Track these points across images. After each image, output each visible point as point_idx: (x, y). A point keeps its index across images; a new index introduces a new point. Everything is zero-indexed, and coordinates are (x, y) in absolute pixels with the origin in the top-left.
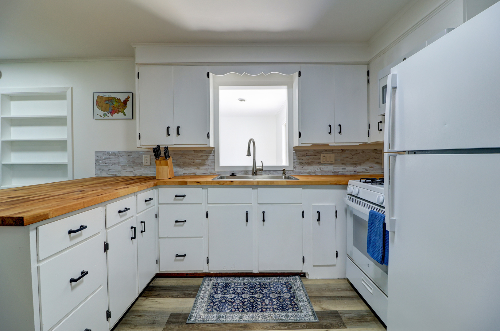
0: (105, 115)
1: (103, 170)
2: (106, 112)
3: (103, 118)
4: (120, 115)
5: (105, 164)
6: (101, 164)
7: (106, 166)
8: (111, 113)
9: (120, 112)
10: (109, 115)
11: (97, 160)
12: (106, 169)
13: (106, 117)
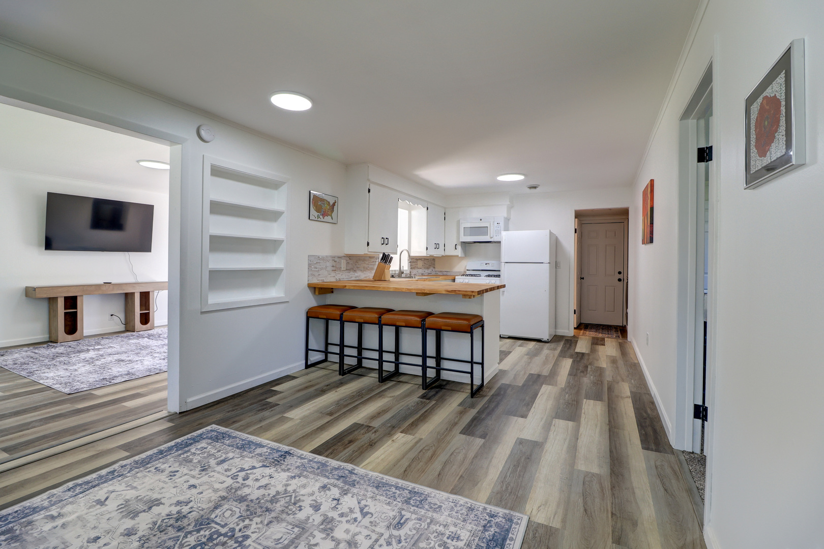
0: (318, 217)
1: (314, 276)
2: (319, 214)
3: (316, 219)
4: (328, 219)
5: (316, 269)
6: (313, 269)
7: (316, 271)
8: (323, 215)
9: (329, 215)
10: (321, 217)
11: (310, 265)
12: (316, 274)
13: (319, 219)
